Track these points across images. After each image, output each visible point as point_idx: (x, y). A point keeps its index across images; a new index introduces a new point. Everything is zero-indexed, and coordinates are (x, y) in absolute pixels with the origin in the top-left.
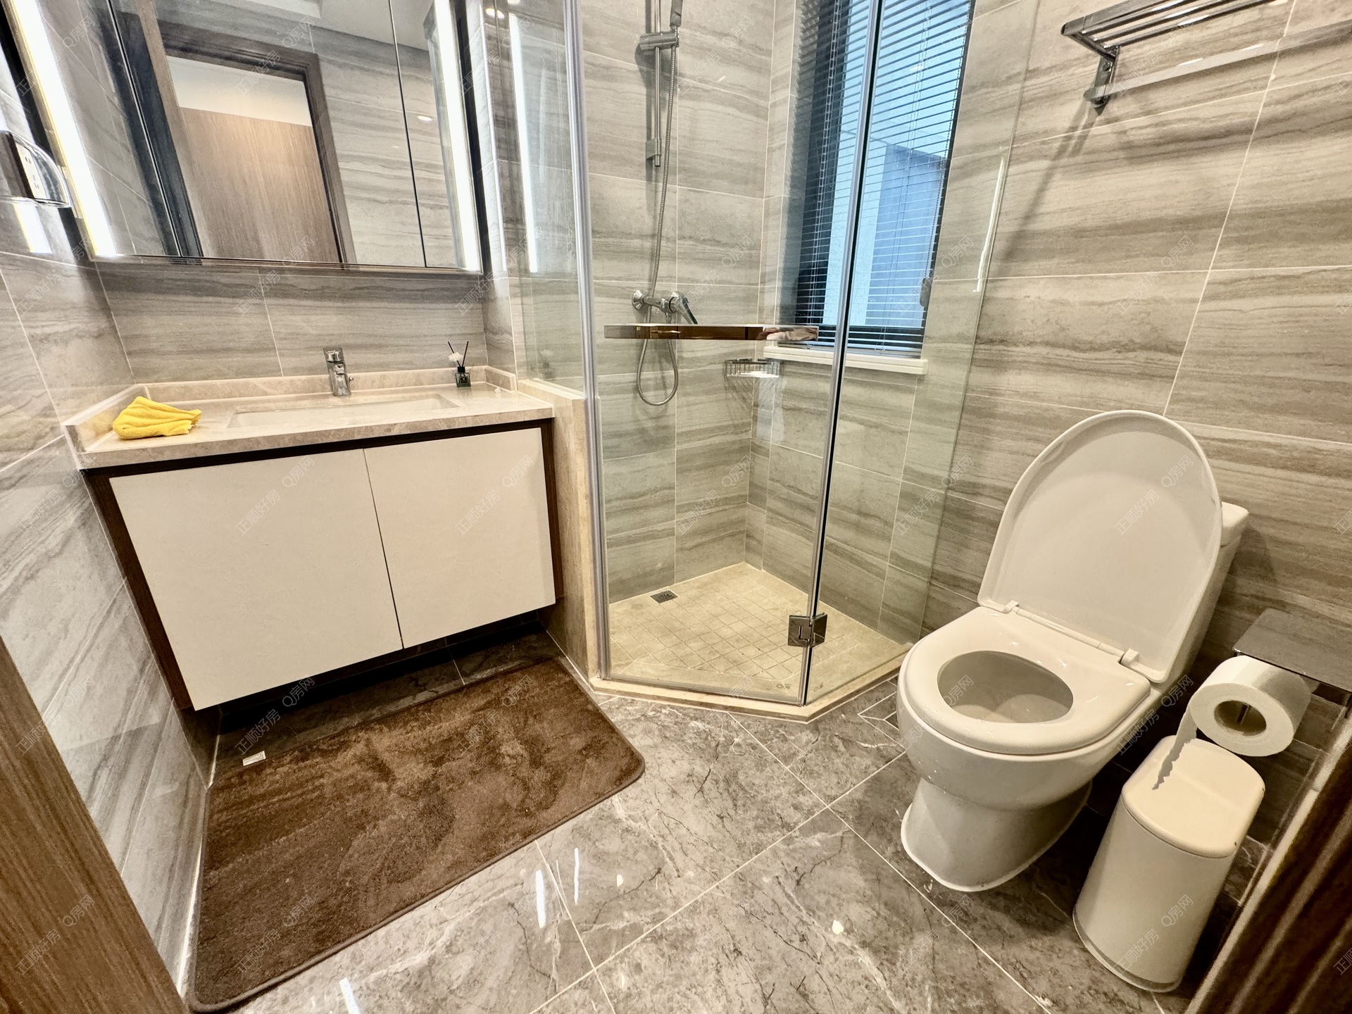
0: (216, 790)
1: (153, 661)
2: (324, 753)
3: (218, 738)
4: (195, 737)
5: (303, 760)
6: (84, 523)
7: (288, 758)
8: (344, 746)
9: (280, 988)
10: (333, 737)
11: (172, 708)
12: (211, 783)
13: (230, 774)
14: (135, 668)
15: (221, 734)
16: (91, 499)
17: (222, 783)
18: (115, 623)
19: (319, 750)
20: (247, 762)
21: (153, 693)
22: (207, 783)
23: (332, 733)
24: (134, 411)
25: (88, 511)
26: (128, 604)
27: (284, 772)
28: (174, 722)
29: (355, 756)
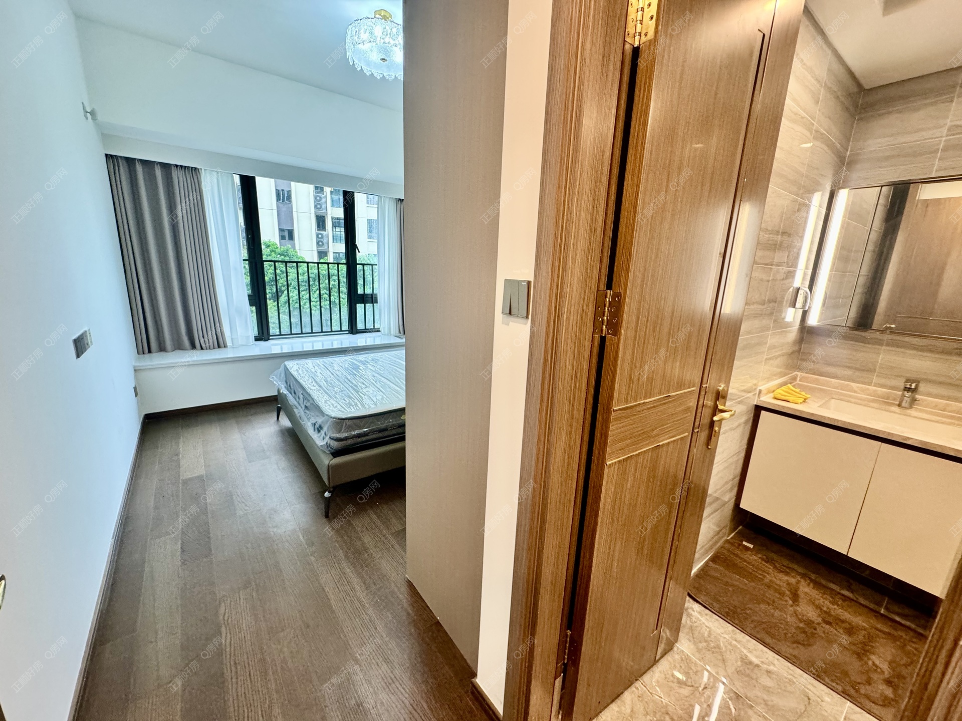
0: (727, 541)
1: (738, 479)
2: (775, 567)
3: (741, 527)
4: (734, 517)
5: (765, 562)
6: (746, 422)
7: (760, 556)
8: (787, 574)
9: (708, 611)
10: (784, 566)
11: (734, 499)
12: (729, 538)
13: (736, 541)
14: (731, 477)
15: (743, 526)
16: (752, 415)
17: (731, 541)
18: (735, 458)
19: (774, 564)
20: (744, 543)
21: (731, 489)
22: (728, 537)
23: (785, 564)
24: (785, 389)
25: (750, 418)
26: (743, 454)
27: (755, 558)
28: (731, 505)
29: (787, 580)
